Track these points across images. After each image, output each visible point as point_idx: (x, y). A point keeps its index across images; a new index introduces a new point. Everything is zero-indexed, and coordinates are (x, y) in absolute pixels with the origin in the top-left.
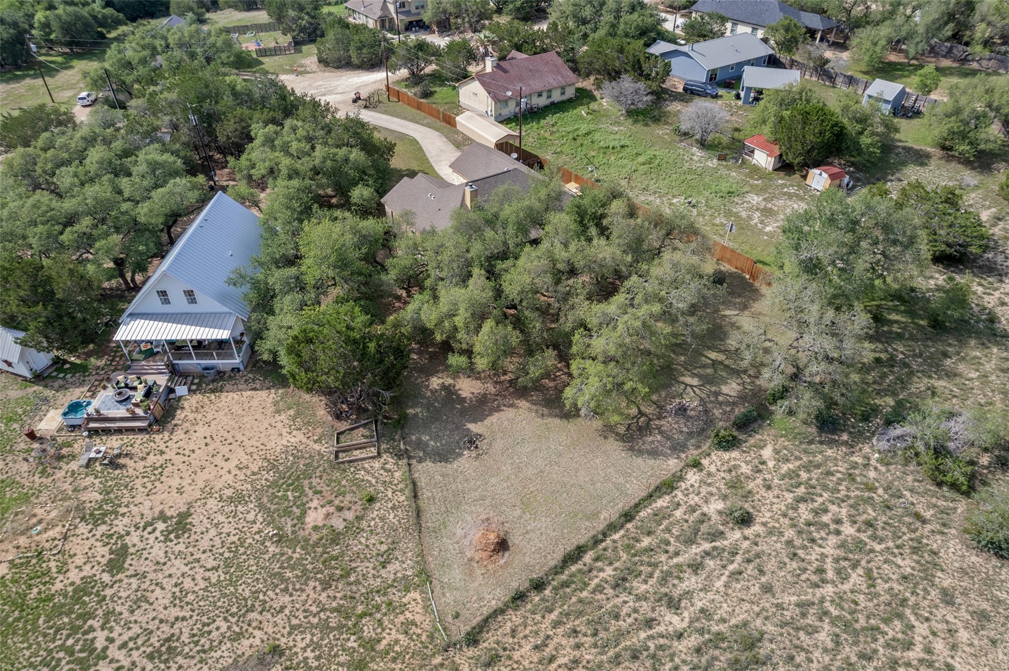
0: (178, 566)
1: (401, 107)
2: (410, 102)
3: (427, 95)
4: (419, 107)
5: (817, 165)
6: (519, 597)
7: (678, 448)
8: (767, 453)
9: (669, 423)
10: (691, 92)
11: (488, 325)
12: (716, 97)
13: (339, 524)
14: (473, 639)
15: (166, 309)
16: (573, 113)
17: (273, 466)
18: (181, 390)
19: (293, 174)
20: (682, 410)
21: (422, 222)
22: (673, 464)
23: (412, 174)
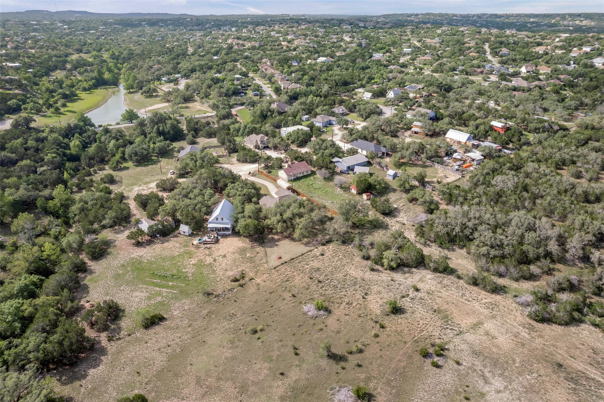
0: (225, 261)
1: (262, 176)
2: (265, 175)
3: (270, 172)
4: (267, 176)
5: (364, 193)
6: (283, 264)
7: (314, 246)
8: (331, 247)
9: (314, 242)
10: (342, 172)
11: (280, 223)
12: (348, 174)
13: (252, 256)
14: (275, 268)
15: (217, 222)
16: (309, 178)
17: (240, 248)
18: (219, 237)
19: (239, 195)
20: (317, 240)
21: (268, 206)
22: (313, 248)
23: (266, 195)
